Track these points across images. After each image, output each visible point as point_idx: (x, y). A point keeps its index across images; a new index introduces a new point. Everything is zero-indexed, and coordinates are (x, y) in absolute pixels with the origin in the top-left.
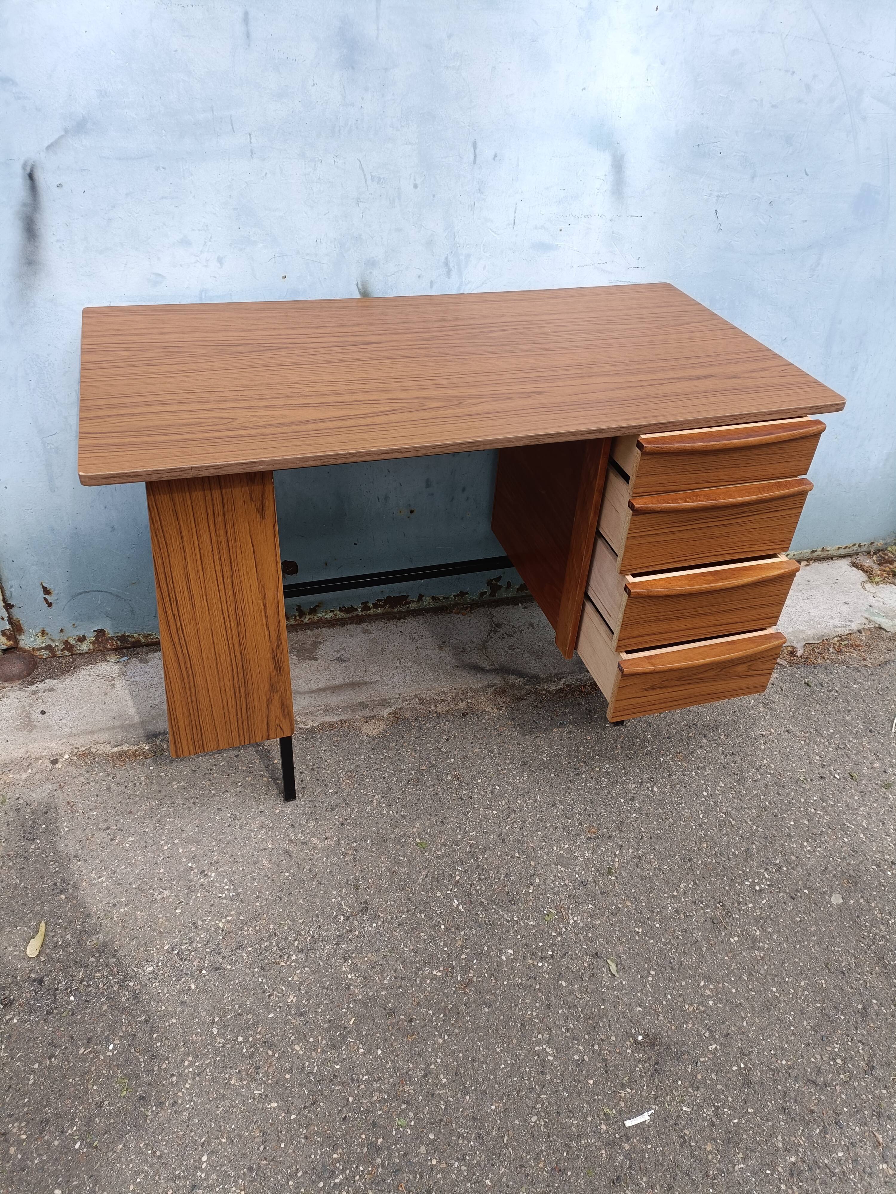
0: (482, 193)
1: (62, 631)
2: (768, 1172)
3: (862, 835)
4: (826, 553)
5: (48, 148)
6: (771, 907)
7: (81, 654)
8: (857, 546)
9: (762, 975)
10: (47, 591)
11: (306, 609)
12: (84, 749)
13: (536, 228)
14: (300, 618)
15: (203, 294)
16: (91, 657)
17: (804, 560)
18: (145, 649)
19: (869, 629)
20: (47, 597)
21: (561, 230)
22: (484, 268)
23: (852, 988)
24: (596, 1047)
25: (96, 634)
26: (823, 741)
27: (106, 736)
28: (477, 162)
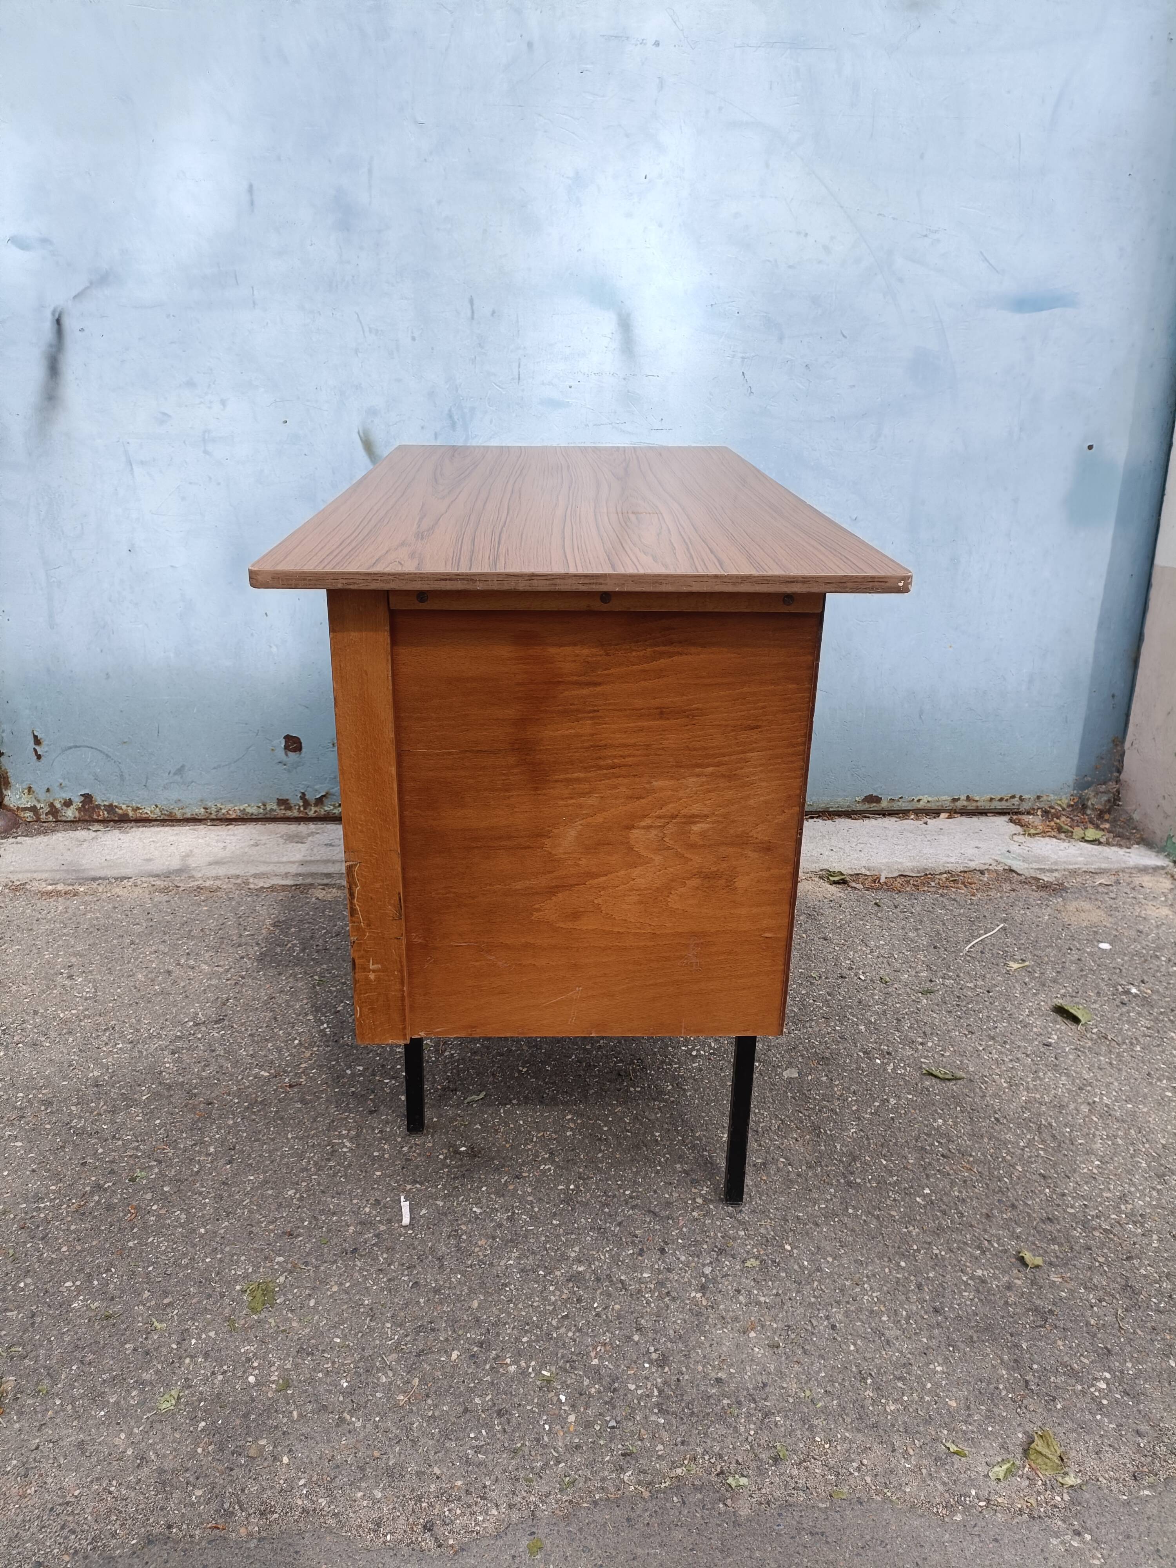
0: (482, 347)
1: (48, 790)
2: (541, 1272)
3: (862, 1027)
4: (974, 804)
5: (75, 297)
6: (701, 1070)
7: (66, 822)
8: (1017, 799)
9: (649, 1120)
10: (37, 741)
11: (311, 797)
12: (18, 883)
13: (543, 384)
14: (305, 809)
15: (207, 435)
16: (73, 824)
17: (945, 811)
18: (133, 824)
19: (996, 871)
20: (37, 748)
21: (570, 387)
22: (491, 422)
23: (760, 1145)
24: (405, 1149)
25: (82, 799)
26: (864, 949)
27: (45, 876)
28: (476, 316)
